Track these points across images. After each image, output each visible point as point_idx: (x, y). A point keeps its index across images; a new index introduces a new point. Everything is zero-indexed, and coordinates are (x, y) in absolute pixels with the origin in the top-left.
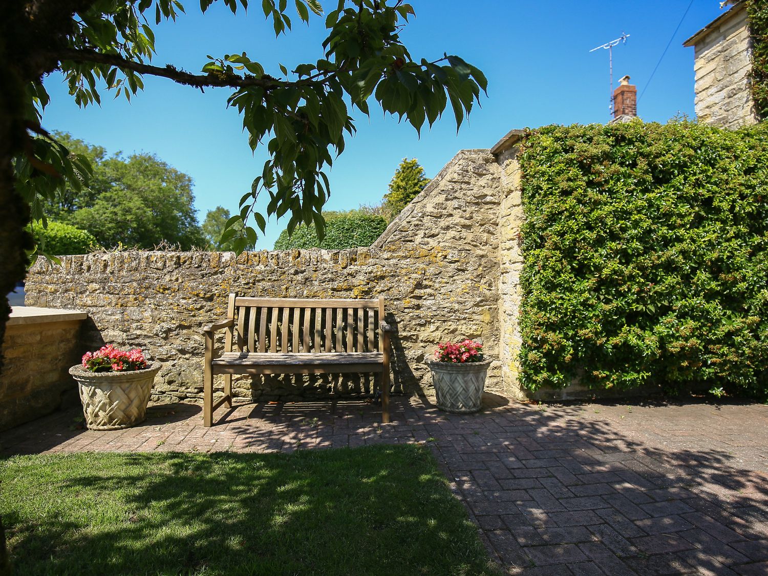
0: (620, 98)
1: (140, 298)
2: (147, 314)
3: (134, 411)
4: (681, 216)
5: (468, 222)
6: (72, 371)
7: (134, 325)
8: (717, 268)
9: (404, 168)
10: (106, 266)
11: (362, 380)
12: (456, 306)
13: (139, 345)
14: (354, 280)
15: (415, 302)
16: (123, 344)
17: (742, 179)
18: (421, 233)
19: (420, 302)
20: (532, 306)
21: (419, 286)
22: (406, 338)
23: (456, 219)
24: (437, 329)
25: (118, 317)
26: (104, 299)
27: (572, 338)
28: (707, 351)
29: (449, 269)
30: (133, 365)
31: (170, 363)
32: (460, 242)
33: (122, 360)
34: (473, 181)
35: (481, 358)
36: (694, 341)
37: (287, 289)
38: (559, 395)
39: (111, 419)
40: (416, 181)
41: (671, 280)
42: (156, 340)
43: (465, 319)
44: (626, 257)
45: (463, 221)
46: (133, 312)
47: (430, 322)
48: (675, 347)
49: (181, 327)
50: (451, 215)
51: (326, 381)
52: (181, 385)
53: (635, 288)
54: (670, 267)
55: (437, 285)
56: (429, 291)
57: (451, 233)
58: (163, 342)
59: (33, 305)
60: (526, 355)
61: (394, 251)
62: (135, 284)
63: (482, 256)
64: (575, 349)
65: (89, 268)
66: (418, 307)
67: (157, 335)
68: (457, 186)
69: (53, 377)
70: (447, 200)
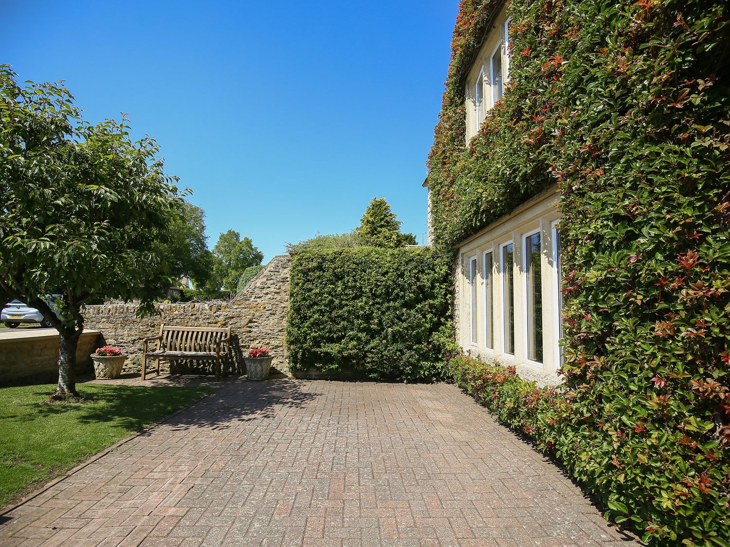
1: (123, 325)
2: (126, 333)
3: (115, 373)
5: (277, 291)
6: (91, 356)
7: (120, 338)
9: (374, 205)
10: (109, 311)
12: (269, 332)
13: (121, 346)
14: (218, 319)
15: (249, 329)
16: (115, 346)
18: (253, 296)
19: (251, 329)
21: (251, 321)
22: (243, 347)
23: (272, 289)
24: (260, 342)
25: (113, 333)
26: (108, 325)
29: (266, 314)
30: (116, 354)
31: (135, 355)
32: (273, 301)
33: (111, 352)
34: (280, 271)
37: (187, 322)
39: (105, 375)
41: (344, 323)
42: (129, 344)
43: (273, 338)
44: (322, 313)
45: (275, 290)
46: (120, 331)
47: (256, 339)
48: (347, 353)
50: (270, 287)
51: (205, 366)
52: (139, 365)
53: (328, 326)
55: (260, 321)
56: (255, 324)
57: (269, 296)
58: (132, 345)
61: (239, 305)
62: (121, 319)
63: (285, 307)
65: (102, 311)
66: (250, 332)
67: (129, 342)
68: (272, 274)
69: (84, 359)
70: (267, 280)
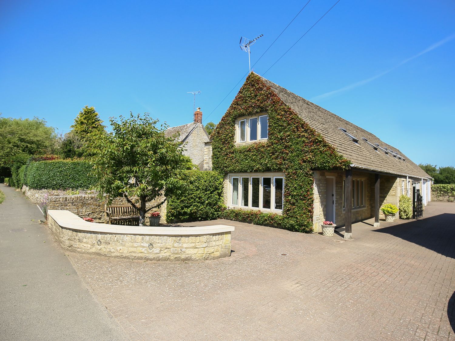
0: (197, 115)
1: (82, 206)
4: (194, 190)
8: (200, 198)
9: (86, 112)
11: (132, 222)
17: (204, 183)
20: (169, 205)
26: (72, 207)
27: (176, 211)
28: (198, 212)
35: (159, 215)
36: (196, 210)
38: (173, 222)
40: (93, 121)
41: (192, 200)
46: (80, 210)
48: (192, 212)
49: (92, 213)
53: (187, 202)
54: (192, 198)
59: (52, 209)
60: (168, 214)
64: (176, 212)
65: (69, 200)
67: (86, 215)
